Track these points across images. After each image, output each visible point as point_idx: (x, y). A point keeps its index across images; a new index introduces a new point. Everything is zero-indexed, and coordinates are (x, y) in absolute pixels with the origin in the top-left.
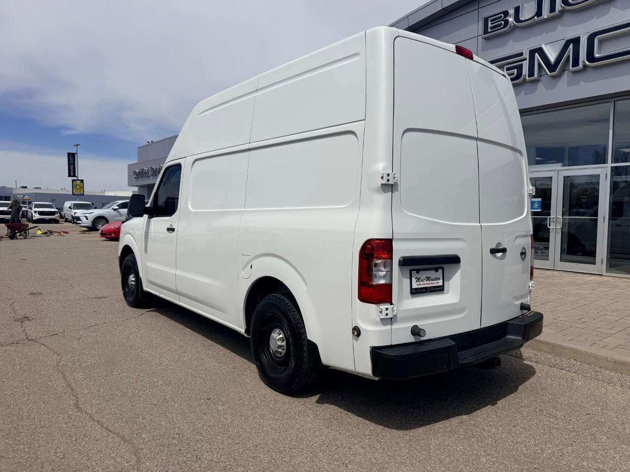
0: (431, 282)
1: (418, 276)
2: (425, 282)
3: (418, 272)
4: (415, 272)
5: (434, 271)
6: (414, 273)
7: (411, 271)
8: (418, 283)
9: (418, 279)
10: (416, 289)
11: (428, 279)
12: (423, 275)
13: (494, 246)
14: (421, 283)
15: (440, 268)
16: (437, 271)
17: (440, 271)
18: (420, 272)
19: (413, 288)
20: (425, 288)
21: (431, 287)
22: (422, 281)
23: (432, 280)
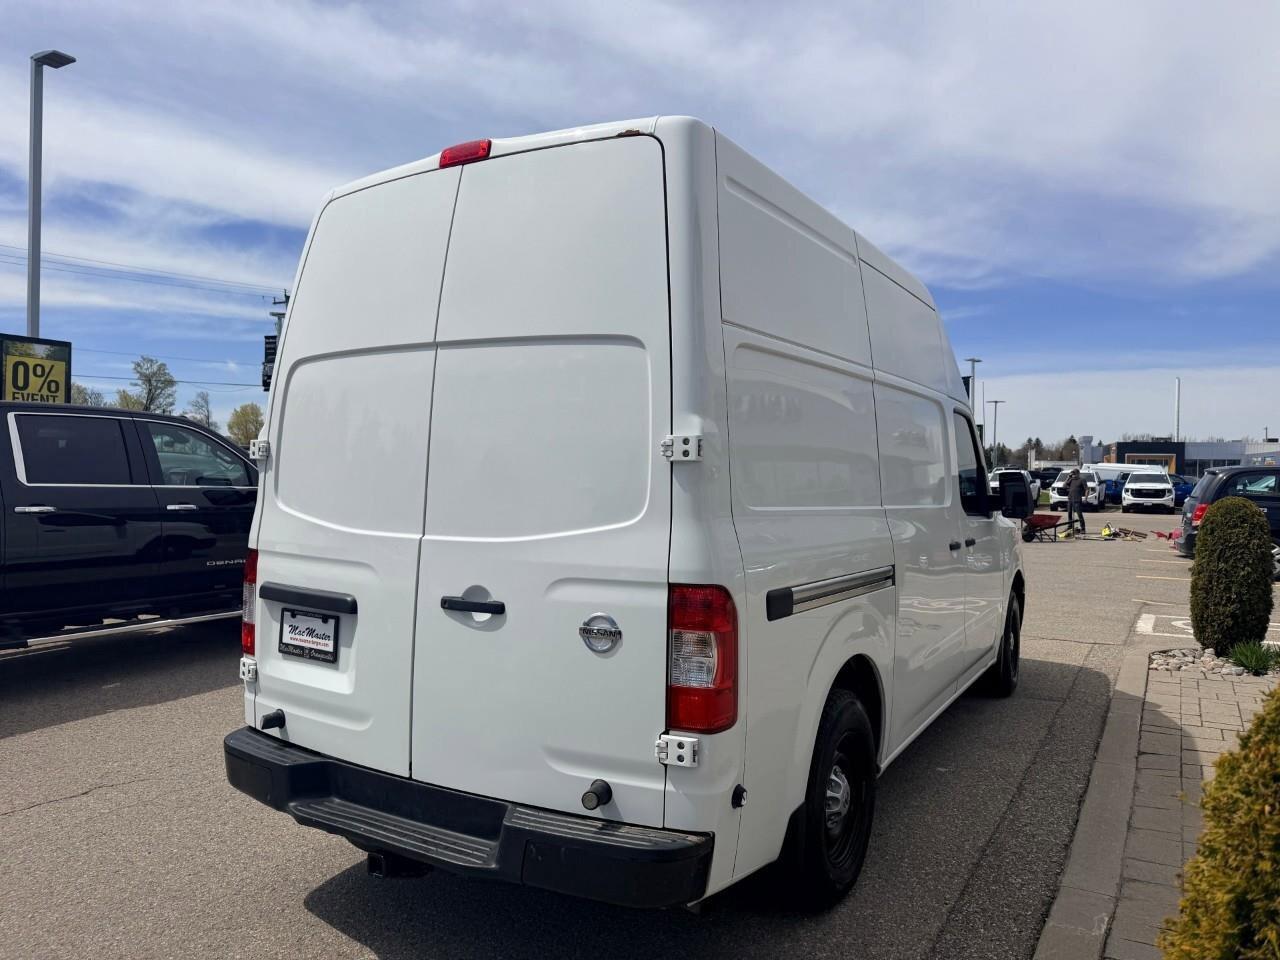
0: (315, 639)
1: (295, 622)
2: (305, 637)
3: (293, 616)
4: (289, 613)
5: (320, 620)
6: (287, 614)
7: (284, 610)
8: (293, 635)
9: (294, 629)
10: (287, 645)
11: (311, 632)
12: (303, 622)
13: (457, 592)
14: (297, 636)
15: (332, 617)
16: (325, 620)
17: (332, 622)
18: (298, 617)
19: (284, 641)
20: (302, 648)
21: (311, 649)
22: (300, 633)
23: (317, 636)
